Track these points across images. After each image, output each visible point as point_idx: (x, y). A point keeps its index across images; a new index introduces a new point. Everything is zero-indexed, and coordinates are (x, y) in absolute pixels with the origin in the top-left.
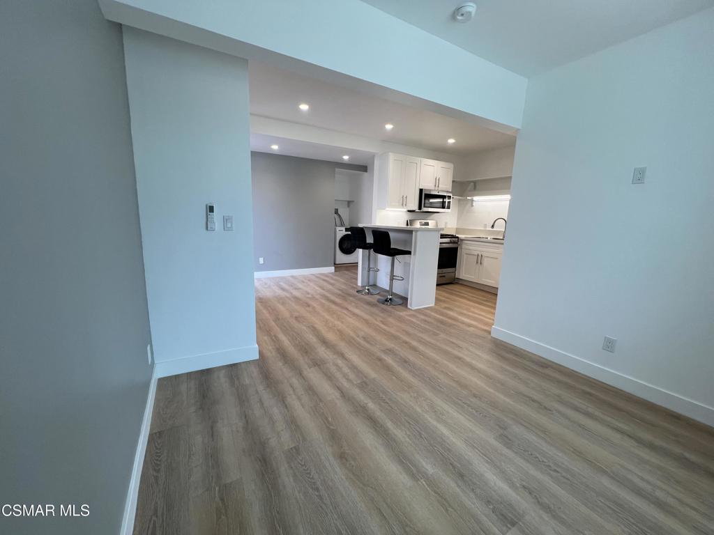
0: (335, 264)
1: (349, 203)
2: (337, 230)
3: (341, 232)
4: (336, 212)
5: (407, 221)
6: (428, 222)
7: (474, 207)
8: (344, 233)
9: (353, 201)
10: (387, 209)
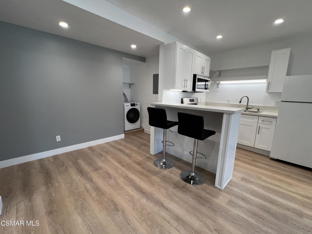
1: (130, 85)
2: (125, 106)
3: (128, 107)
5: (182, 99)
6: (194, 99)
7: (218, 88)
8: (130, 107)
9: (134, 84)
10: (171, 90)
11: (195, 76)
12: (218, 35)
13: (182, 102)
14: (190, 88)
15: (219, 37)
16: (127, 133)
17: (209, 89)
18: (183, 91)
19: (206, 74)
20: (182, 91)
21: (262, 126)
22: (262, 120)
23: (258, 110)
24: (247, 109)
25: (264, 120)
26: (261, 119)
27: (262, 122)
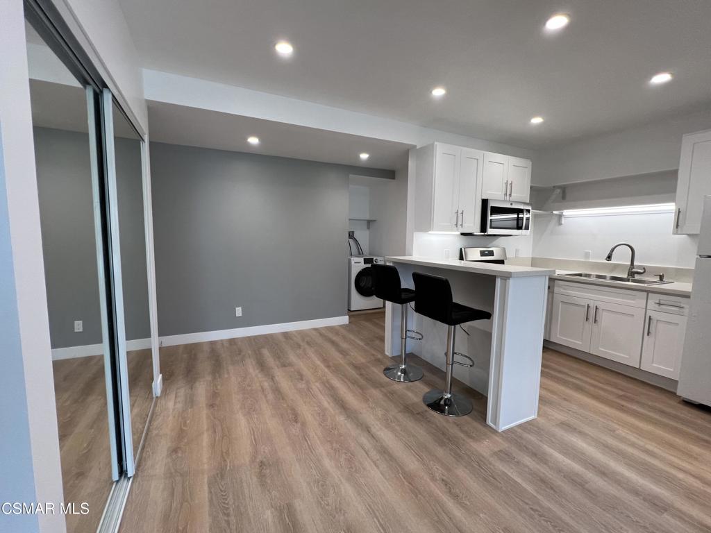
0: (349, 310)
1: (369, 223)
2: (353, 263)
3: (358, 265)
4: (351, 235)
5: (461, 249)
7: (561, 227)
8: (362, 266)
11: (485, 202)
12: (532, 116)
13: (461, 258)
14: (474, 226)
15: (537, 120)
16: (354, 315)
18: (462, 234)
19: (520, 195)
20: (459, 233)
21: (655, 316)
22: (657, 302)
23: (661, 278)
24: (632, 274)
26: (654, 299)
27: (657, 306)
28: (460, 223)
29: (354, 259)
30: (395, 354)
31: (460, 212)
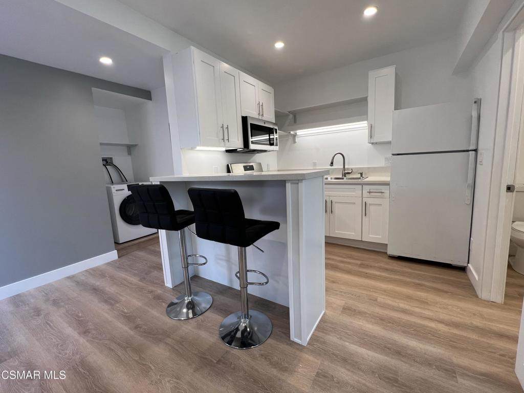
0: (117, 243)
1: (130, 148)
2: (113, 190)
3: (121, 193)
5: (228, 165)
6: (252, 166)
7: (296, 144)
8: (127, 193)
9: (136, 145)
10: (198, 148)
11: (244, 119)
12: (275, 41)
13: (229, 171)
14: (238, 143)
15: (279, 45)
16: (122, 248)
17: (277, 146)
18: (227, 151)
19: (268, 117)
20: (224, 149)
21: (369, 201)
22: (369, 191)
23: (361, 174)
24: (345, 175)
25: (371, 191)
26: (366, 188)
27: (368, 194)
28: (226, 138)
29: (114, 188)
30: (178, 283)
31: (225, 126)
